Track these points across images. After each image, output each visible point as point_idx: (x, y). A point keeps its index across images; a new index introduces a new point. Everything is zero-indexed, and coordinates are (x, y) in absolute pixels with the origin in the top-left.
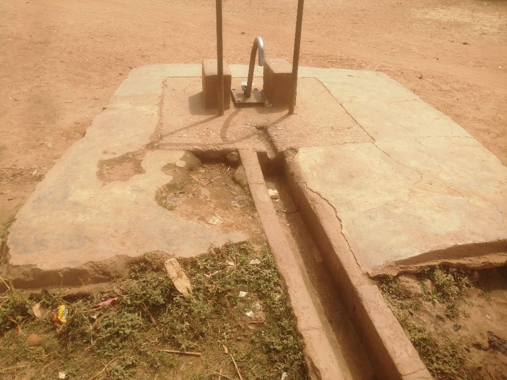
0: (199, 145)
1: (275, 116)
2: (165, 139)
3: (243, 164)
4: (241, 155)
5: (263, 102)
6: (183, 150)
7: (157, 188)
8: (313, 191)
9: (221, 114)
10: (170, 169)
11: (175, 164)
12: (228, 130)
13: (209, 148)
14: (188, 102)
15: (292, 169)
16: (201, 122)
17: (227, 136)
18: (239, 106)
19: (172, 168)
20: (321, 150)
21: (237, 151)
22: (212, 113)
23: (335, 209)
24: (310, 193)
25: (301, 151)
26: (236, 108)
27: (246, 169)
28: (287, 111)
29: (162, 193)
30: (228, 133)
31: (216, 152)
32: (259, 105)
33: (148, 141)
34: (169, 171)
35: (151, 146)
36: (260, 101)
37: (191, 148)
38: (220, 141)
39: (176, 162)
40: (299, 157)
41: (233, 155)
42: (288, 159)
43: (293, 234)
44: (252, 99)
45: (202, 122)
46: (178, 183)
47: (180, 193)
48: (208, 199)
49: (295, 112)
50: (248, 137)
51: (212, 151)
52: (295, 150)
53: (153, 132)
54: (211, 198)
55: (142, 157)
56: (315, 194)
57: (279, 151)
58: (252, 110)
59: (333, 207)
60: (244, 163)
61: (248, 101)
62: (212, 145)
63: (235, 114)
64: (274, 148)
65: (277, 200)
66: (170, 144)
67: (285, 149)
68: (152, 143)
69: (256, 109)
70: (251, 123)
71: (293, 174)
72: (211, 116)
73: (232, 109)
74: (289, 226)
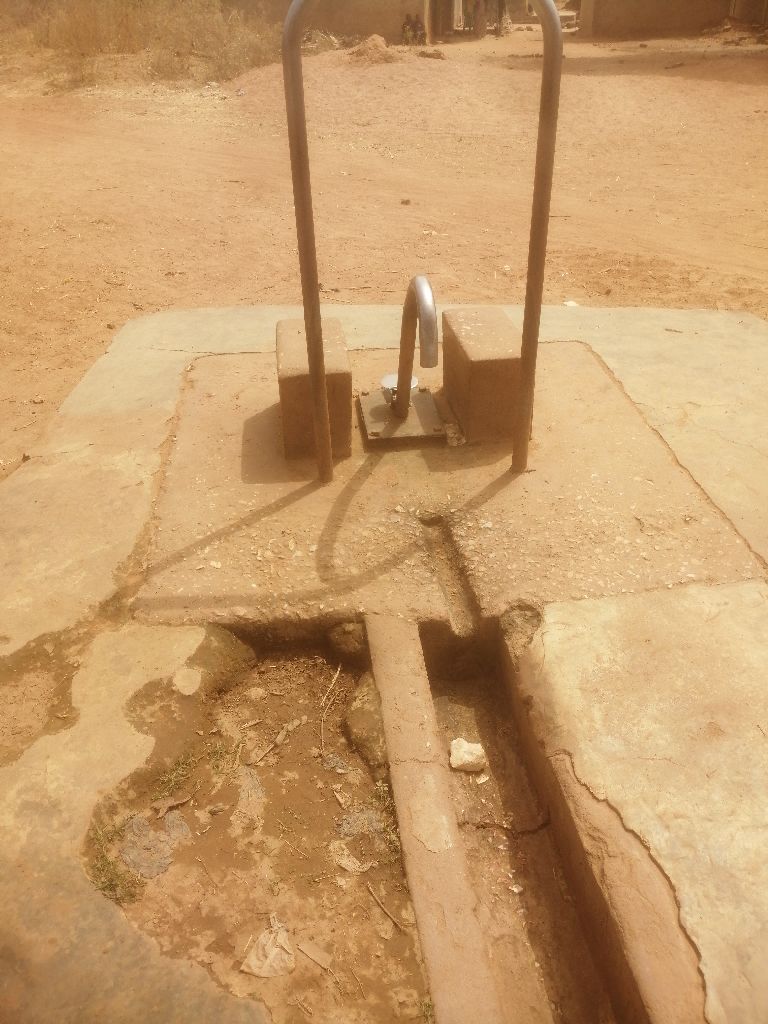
0: (248, 601)
1: (475, 478)
2: (157, 580)
3: (374, 670)
4: (370, 638)
5: (443, 433)
6: (201, 625)
7: (100, 792)
8: (595, 798)
9: (324, 478)
10: (153, 703)
11: (170, 683)
12: (342, 534)
13: (279, 614)
14: (240, 439)
15: (526, 686)
16: (269, 507)
17: (337, 562)
18: (379, 446)
19: (161, 698)
20: (610, 611)
21: (360, 619)
22: (303, 476)
23: (672, 888)
24: (586, 802)
25: (550, 615)
26: (367, 455)
27: (386, 695)
28: (507, 462)
29: (113, 810)
30: (339, 549)
31: (300, 624)
32: (432, 444)
33: (109, 588)
34: (150, 709)
35: (114, 609)
36: (432, 432)
37: (224, 614)
38: (312, 581)
39: (174, 674)
40: (547, 639)
41: (349, 633)
42: (515, 644)
43: (533, 933)
44: (413, 426)
45: (269, 510)
46: (168, 761)
47: (171, 808)
48: (257, 836)
49: (530, 463)
50: (396, 561)
51: (287, 622)
52: (533, 613)
53: (130, 550)
54: (266, 830)
55: (80, 652)
56: (603, 809)
57: (486, 614)
58: (411, 458)
59: (667, 877)
60: (377, 669)
61: (401, 432)
62: (288, 599)
63: (364, 473)
64: (472, 603)
65: (483, 779)
66: (168, 602)
67: (504, 607)
68: (117, 597)
69: (424, 456)
70: (406, 507)
71: (528, 702)
72: (298, 485)
73: (358, 459)
74: (520, 894)
